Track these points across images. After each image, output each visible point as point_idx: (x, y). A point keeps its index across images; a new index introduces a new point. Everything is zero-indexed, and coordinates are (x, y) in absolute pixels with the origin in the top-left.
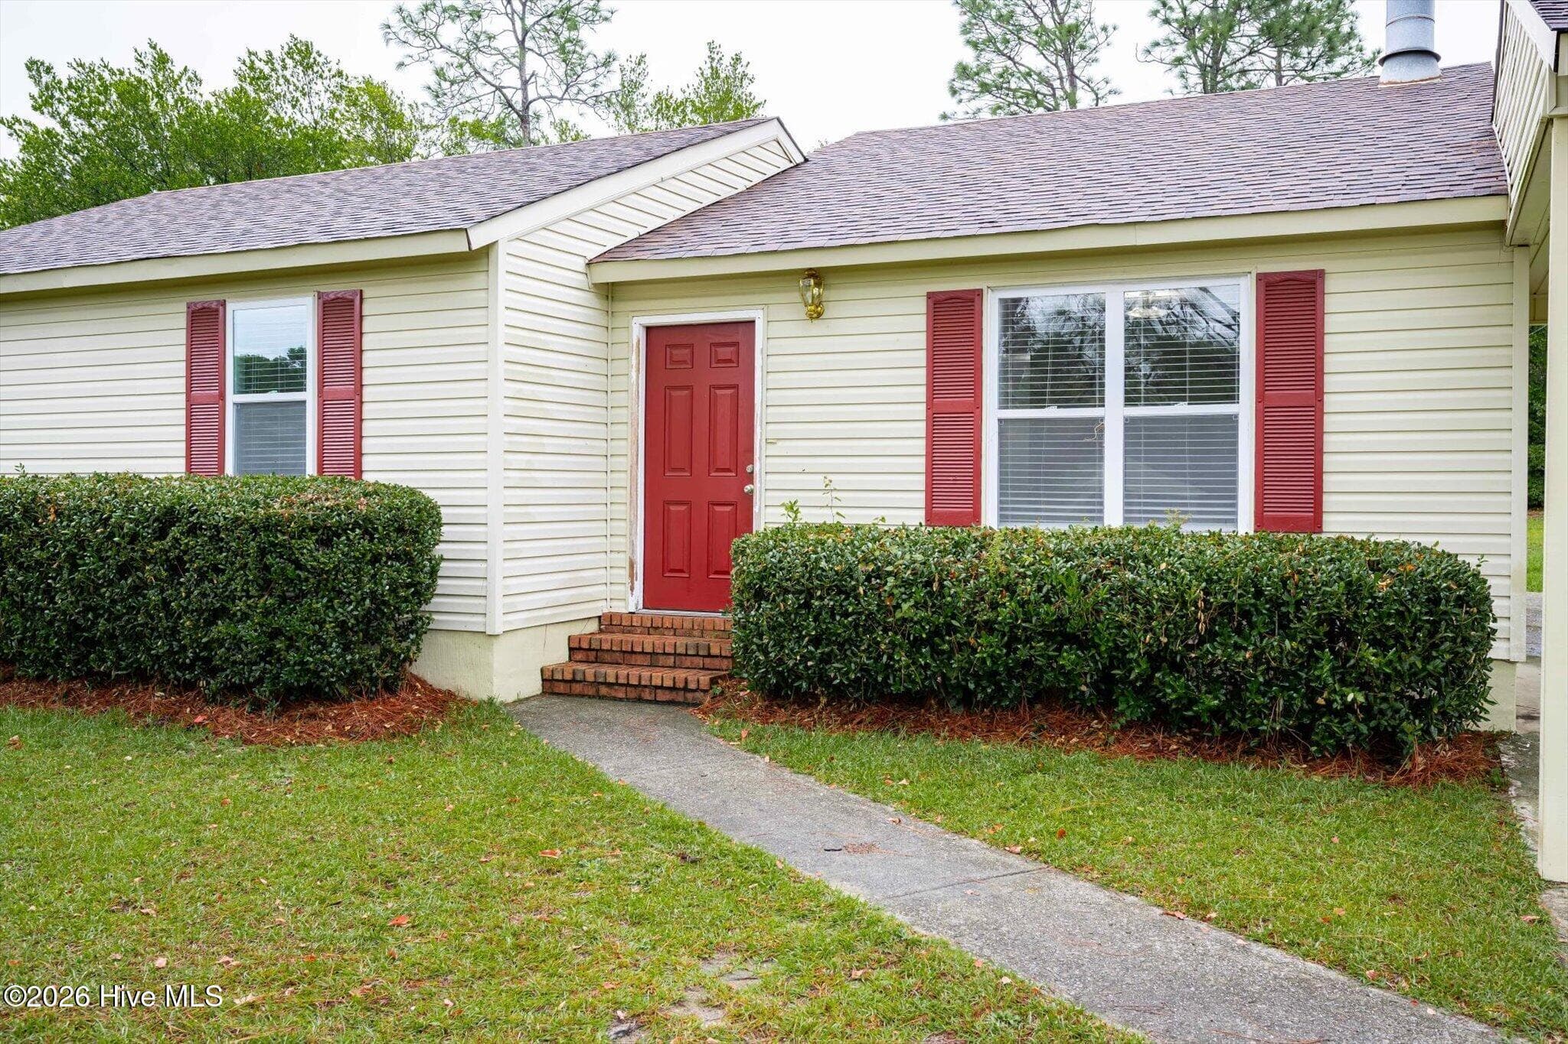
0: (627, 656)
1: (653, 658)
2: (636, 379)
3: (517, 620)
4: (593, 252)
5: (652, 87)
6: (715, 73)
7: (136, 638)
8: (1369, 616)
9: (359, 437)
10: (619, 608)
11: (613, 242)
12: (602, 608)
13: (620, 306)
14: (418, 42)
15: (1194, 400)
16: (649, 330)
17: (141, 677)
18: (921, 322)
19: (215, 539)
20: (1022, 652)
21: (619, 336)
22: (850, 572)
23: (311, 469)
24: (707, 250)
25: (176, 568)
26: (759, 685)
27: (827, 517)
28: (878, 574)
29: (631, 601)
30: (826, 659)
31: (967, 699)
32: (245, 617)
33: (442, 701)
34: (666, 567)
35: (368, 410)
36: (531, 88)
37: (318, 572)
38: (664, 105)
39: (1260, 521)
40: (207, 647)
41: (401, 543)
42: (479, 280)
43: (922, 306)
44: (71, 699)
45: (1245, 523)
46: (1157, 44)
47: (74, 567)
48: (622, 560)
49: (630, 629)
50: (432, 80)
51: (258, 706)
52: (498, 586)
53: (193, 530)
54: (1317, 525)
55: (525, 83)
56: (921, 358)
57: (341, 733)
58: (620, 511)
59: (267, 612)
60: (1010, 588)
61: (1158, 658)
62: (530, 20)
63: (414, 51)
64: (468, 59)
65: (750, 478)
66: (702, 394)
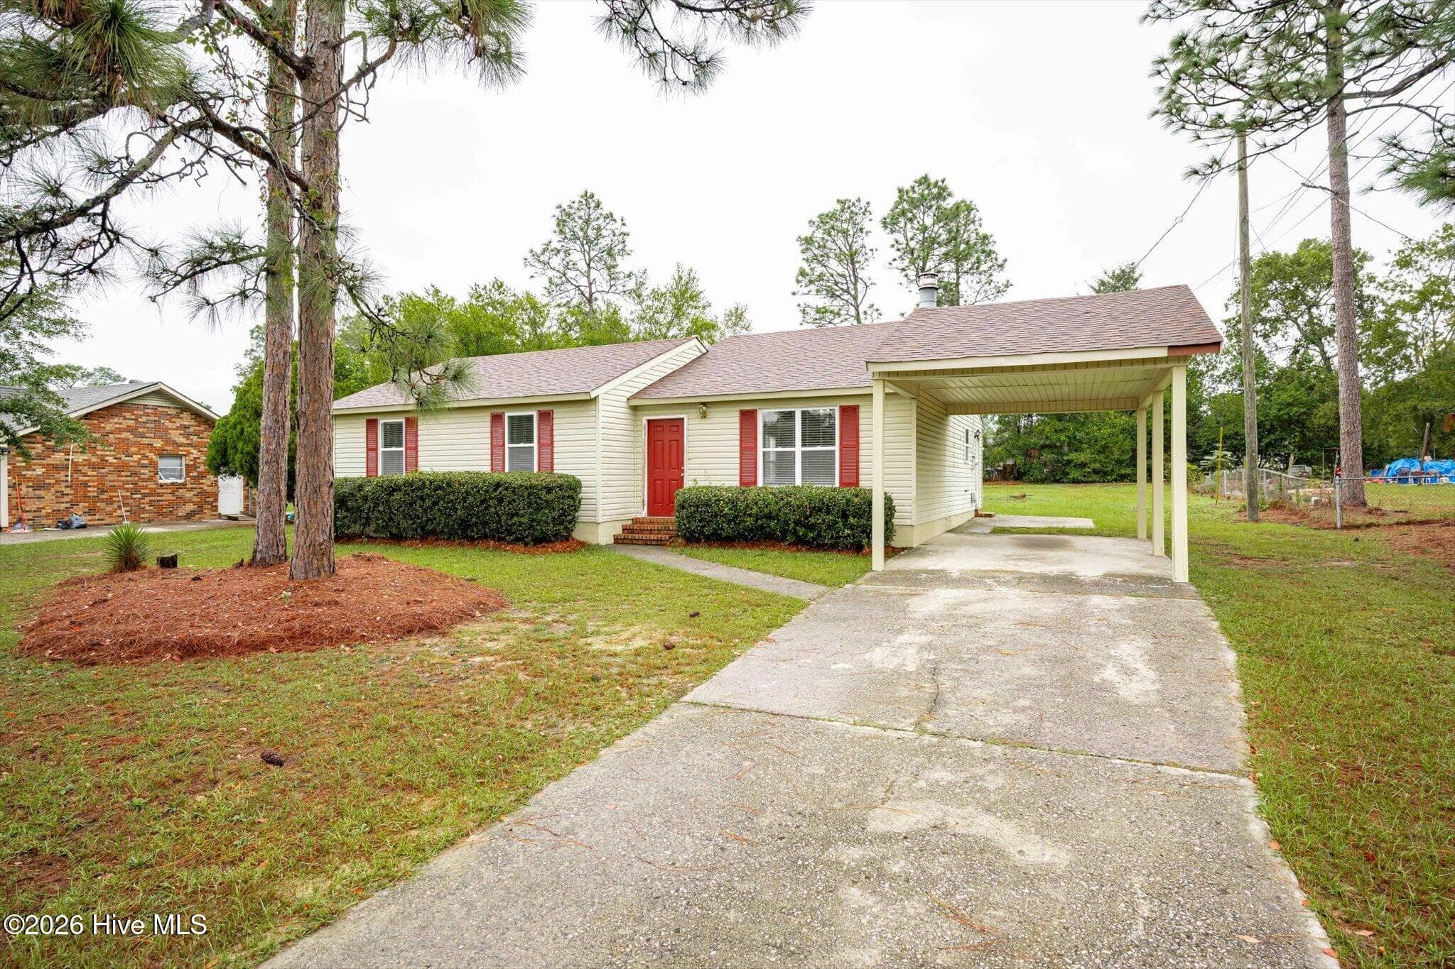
0: (642, 531)
1: (651, 531)
2: (644, 437)
3: (606, 518)
4: (629, 395)
5: (651, 284)
6: (680, 278)
7: (485, 524)
8: (851, 509)
9: (552, 459)
10: (639, 516)
11: (636, 391)
12: (634, 516)
13: (638, 413)
14: (540, 266)
15: (823, 445)
16: (649, 421)
17: (485, 537)
18: (738, 420)
19: (514, 491)
20: (760, 522)
21: (639, 423)
22: (710, 500)
23: (536, 470)
24: (668, 395)
25: (501, 501)
26: (684, 537)
27: (707, 484)
28: (719, 500)
29: (644, 514)
30: (703, 526)
31: (746, 539)
32: (523, 516)
33: (583, 544)
34: (655, 502)
35: (555, 450)
36: (593, 286)
37: (546, 501)
38: (657, 295)
39: (842, 484)
40: (510, 526)
41: (570, 493)
42: (592, 407)
43: (738, 414)
44: (461, 545)
45: (837, 484)
46: (895, 260)
47: (465, 501)
48: (640, 499)
49: (643, 523)
50: (547, 285)
51: (526, 544)
52: (600, 507)
53: (507, 489)
54: (857, 484)
55: (590, 284)
56: (738, 431)
57: (554, 551)
58: (640, 483)
59: (531, 514)
60: (756, 503)
61: (797, 523)
62: (593, 254)
63: (538, 271)
64: (564, 275)
65: (683, 471)
66: (667, 443)
